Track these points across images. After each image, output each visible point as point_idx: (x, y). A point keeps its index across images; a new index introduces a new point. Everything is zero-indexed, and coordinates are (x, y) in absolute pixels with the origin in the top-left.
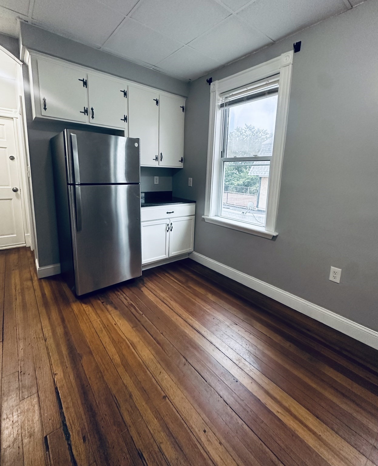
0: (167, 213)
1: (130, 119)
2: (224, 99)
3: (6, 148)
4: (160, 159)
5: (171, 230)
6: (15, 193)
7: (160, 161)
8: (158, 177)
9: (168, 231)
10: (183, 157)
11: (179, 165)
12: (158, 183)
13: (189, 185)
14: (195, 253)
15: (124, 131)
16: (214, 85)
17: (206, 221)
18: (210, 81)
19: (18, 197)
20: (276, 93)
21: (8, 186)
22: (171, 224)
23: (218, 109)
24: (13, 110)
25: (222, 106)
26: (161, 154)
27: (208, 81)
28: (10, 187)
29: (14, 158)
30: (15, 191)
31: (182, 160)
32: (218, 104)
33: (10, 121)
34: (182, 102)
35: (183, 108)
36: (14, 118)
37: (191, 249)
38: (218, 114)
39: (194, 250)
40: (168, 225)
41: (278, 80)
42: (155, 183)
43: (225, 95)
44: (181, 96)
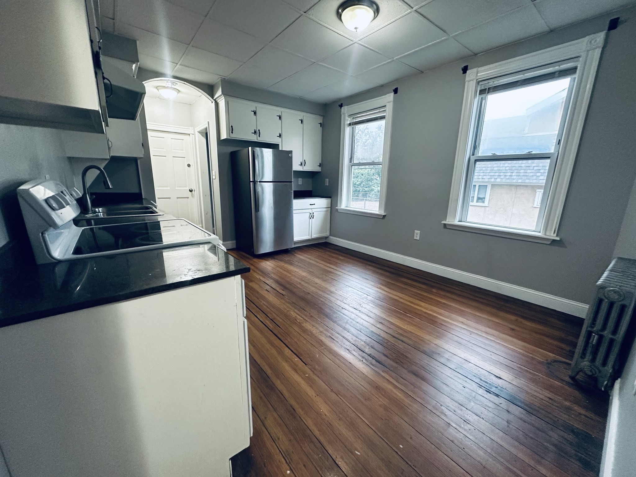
0: (310, 205)
1: (283, 136)
2: (351, 119)
3: (185, 158)
4: (304, 165)
5: (313, 218)
6: (190, 193)
7: (304, 166)
8: (301, 179)
9: (311, 218)
10: (321, 162)
11: (318, 169)
12: (301, 184)
13: (326, 185)
14: (331, 237)
15: (279, 144)
16: (344, 109)
17: (339, 211)
18: (341, 106)
19: (192, 196)
20: (384, 119)
21: (186, 187)
22: (313, 213)
23: (347, 127)
24: (190, 128)
25: (350, 124)
26: (305, 161)
27: (339, 106)
28: (188, 188)
29: (190, 166)
30: (191, 191)
31: (320, 165)
32: (347, 123)
33: (187, 137)
34: (320, 120)
35: (321, 124)
36: (190, 135)
37: (328, 234)
38: (348, 131)
39: (330, 235)
40: (311, 214)
41: (385, 110)
42: (299, 184)
43: (353, 116)
44: (319, 115)
